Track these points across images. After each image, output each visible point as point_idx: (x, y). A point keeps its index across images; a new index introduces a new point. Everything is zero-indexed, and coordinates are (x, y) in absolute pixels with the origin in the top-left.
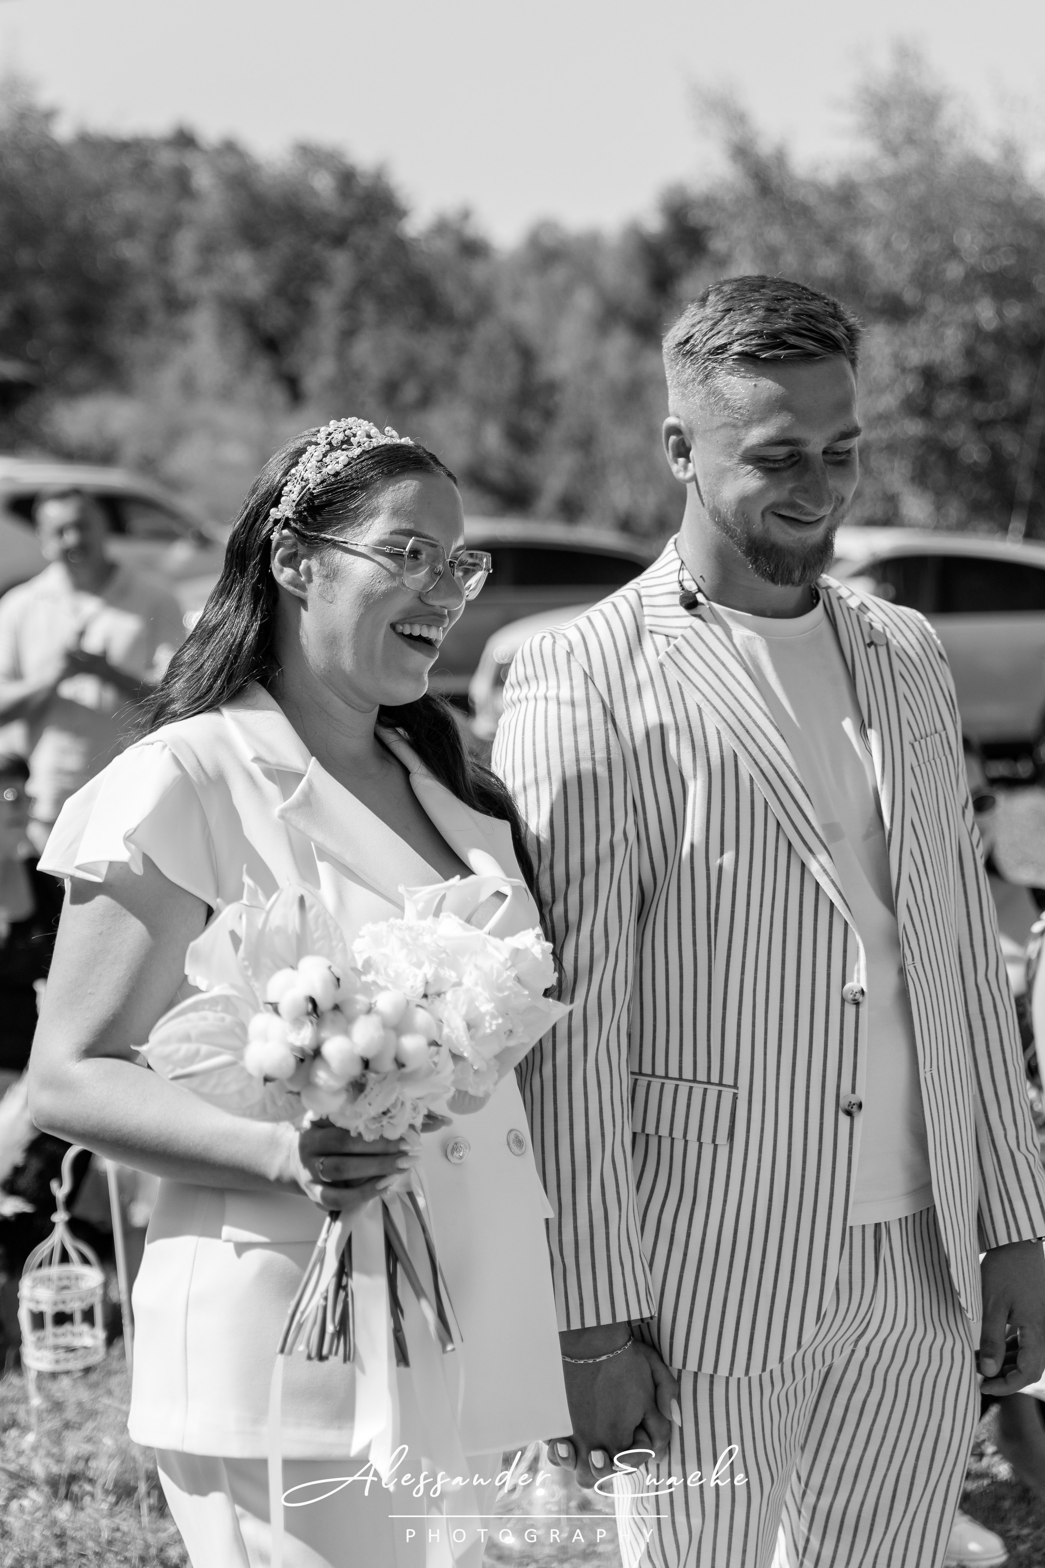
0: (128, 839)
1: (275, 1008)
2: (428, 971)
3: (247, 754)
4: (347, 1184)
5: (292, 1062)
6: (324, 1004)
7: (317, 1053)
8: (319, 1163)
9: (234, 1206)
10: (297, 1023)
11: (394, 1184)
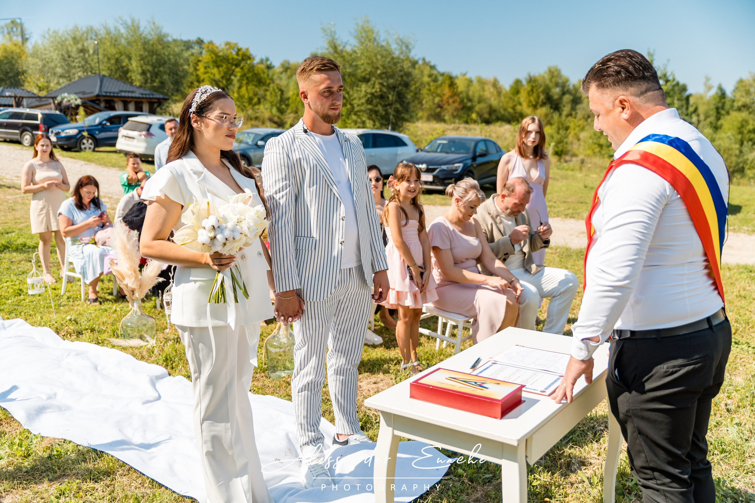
0: (160, 191)
1: (204, 228)
2: (238, 216)
3: (189, 169)
4: (222, 265)
5: (209, 240)
6: (216, 227)
7: (215, 237)
8: (215, 260)
9: (193, 271)
10: (210, 231)
11: (233, 264)
